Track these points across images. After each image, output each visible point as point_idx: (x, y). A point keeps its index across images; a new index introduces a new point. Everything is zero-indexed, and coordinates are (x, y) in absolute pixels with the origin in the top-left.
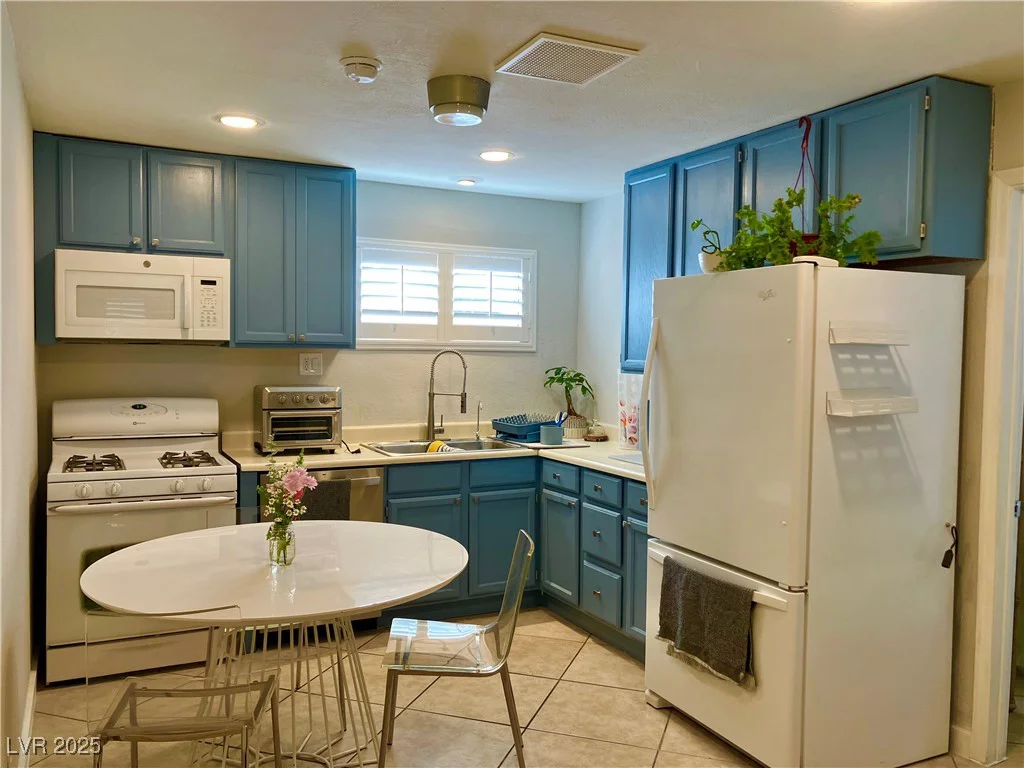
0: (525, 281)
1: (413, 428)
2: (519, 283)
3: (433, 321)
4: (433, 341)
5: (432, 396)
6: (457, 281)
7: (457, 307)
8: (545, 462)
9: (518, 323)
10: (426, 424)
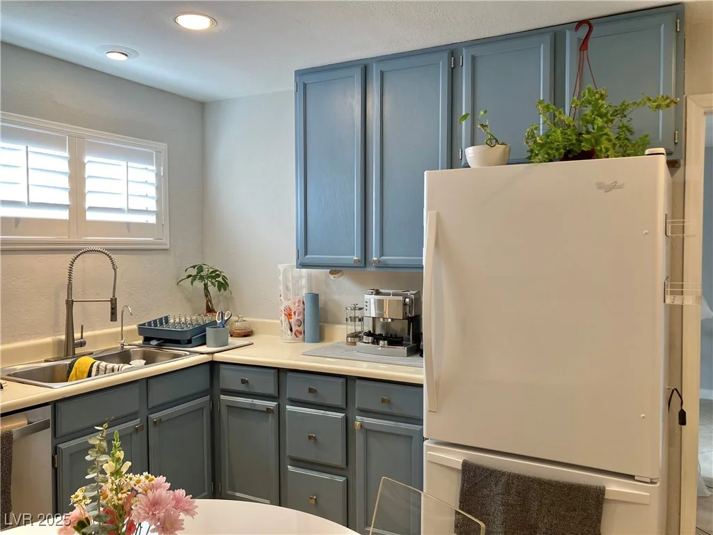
1: (47, 344)
2: (152, 178)
3: (64, 215)
4: (65, 238)
5: (70, 304)
6: (90, 170)
7: (90, 201)
8: (222, 366)
9: (152, 219)
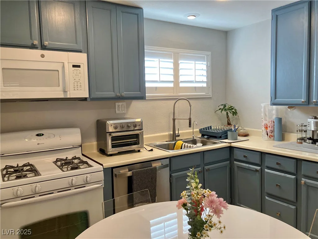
0: (207, 66)
3: (171, 85)
5: (174, 120)
7: (181, 79)
8: (235, 149)
9: (205, 85)
10: (172, 133)
